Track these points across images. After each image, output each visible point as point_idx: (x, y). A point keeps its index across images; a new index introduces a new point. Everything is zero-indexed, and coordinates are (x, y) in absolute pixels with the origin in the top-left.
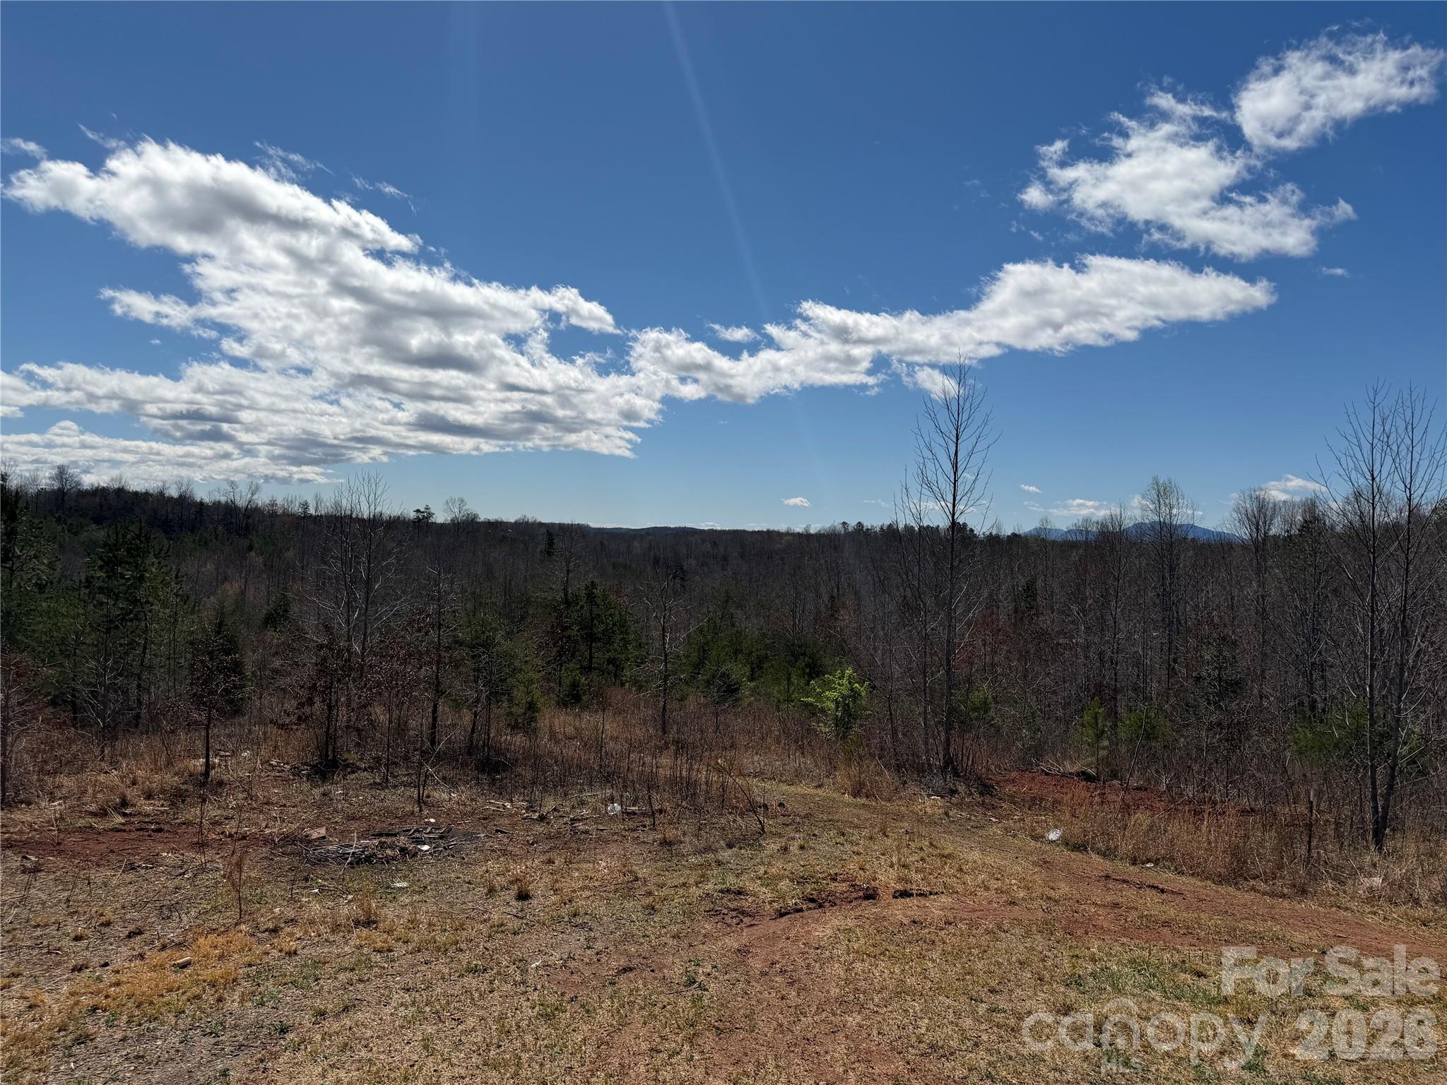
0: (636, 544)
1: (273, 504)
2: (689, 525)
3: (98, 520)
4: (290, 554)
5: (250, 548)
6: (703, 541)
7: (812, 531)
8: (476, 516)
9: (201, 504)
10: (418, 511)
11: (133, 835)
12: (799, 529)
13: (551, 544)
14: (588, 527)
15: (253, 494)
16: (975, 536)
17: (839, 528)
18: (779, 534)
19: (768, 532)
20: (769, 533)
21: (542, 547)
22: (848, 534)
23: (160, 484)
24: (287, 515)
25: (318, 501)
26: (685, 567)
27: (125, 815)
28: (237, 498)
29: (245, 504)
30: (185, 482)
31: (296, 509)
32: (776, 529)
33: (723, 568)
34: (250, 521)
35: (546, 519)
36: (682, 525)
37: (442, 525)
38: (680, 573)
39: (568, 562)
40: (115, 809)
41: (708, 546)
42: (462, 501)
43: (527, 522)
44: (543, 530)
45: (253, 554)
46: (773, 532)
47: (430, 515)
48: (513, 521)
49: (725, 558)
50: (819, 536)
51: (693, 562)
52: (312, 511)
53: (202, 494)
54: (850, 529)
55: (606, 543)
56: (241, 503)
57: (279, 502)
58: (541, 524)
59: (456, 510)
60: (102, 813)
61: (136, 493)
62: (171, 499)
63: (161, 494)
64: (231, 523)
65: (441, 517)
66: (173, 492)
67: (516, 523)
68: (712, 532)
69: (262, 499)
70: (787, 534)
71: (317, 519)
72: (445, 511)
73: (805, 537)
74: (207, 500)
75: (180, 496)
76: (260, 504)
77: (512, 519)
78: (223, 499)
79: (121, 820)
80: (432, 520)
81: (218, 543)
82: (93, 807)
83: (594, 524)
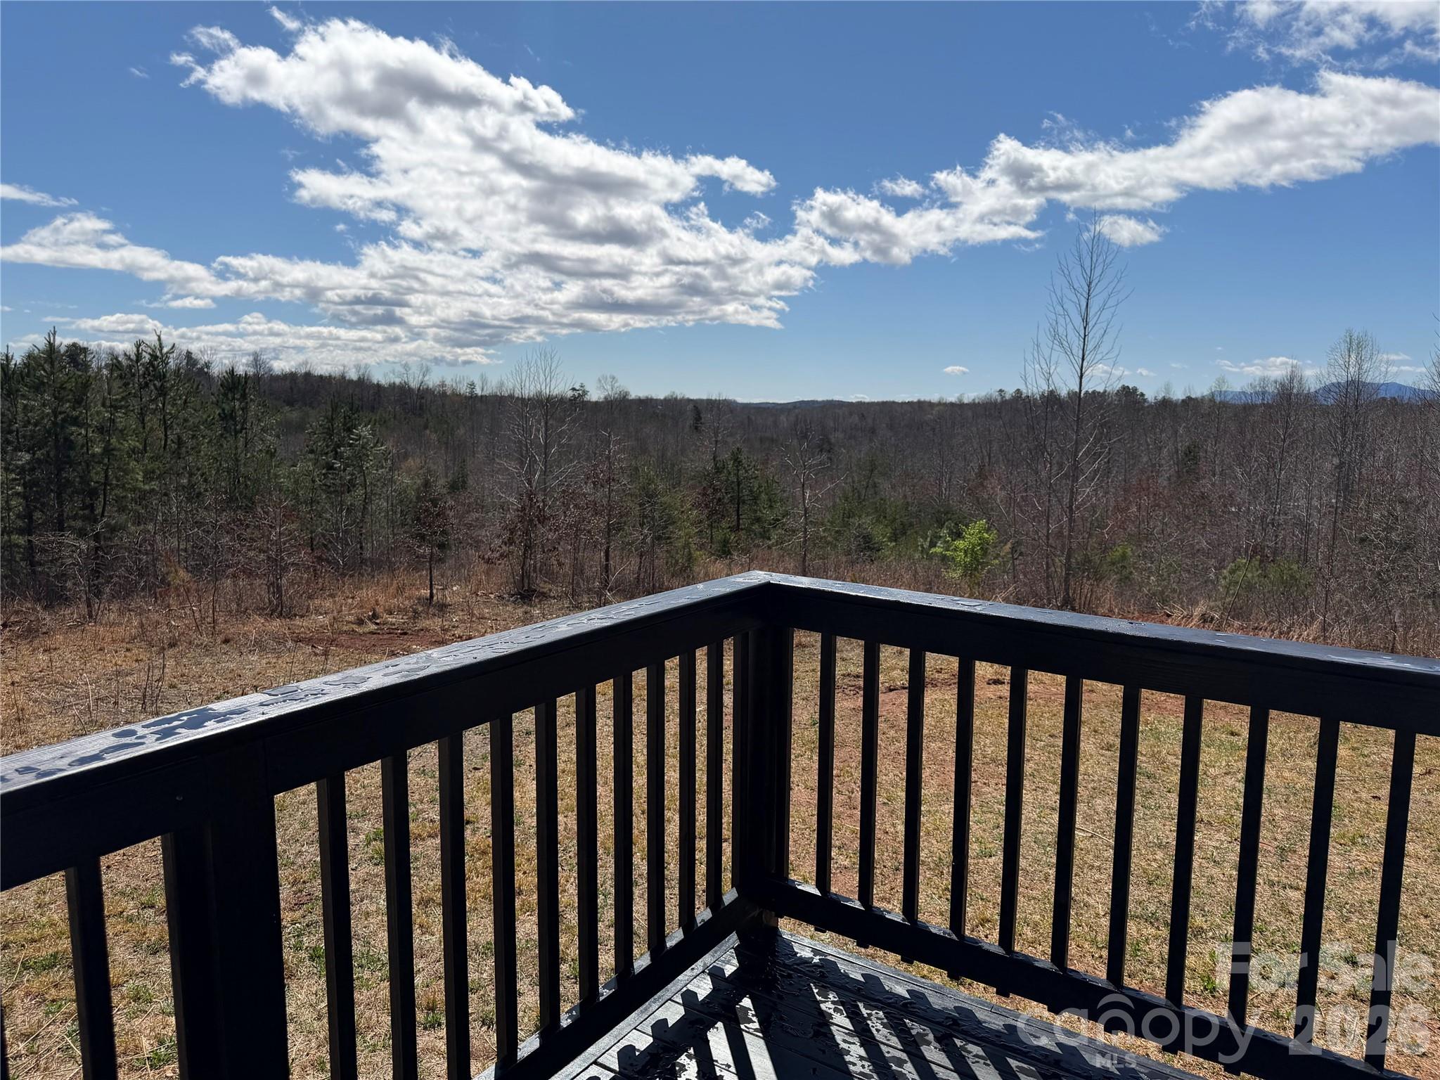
0: (783, 418)
1: (443, 385)
2: (837, 398)
3: (290, 403)
4: (461, 431)
5: (426, 427)
6: (851, 414)
7: (966, 401)
8: (627, 394)
9: (378, 386)
10: (574, 389)
11: (386, 637)
12: (952, 398)
13: (698, 418)
14: (735, 402)
15: (424, 376)
16: (1145, 400)
17: (996, 396)
18: (930, 404)
19: (919, 402)
20: (920, 404)
21: (690, 422)
22: (1005, 403)
23: (342, 368)
24: (456, 395)
25: (484, 381)
26: (833, 440)
27: (377, 624)
28: (411, 380)
29: (417, 386)
30: (363, 366)
31: (464, 389)
32: (927, 399)
33: (871, 440)
34: (423, 401)
35: (694, 395)
36: (830, 398)
37: (596, 403)
38: (825, 446)
39: (716, 434)
40: (370, 620)
41: (855, 419)
42: (614, 378)
43: (676, 399)
44: (691, 406)
45: (428, 432)
46: (924, 402)
47: (585, 393)
48: (662, 397)
49: (873, 431)
50: (973, 406)
51: (840, 435)
52: (478, 391)
53: (380, 377)
54: (1008, 397)
55: (753, 418)
56: (414, 384)
57: (448, 382)
58: (689, 401)
59: (609, 387)
60: (360, 622)
61: (321, 377)
62: (351, 381)
63: (343, 377)
64: (406, 403)
65: (595, 395)
66: (353, 375)
67: (665, 399)
68: (860, 404)
69: (433, 380)
70: (939, 404)
71: (483, 399)
72: (598, 388)
73: (959, 407)
74: (383, 382)
75: (359, 378)
76: (431, 386)
77: (661, 395)
78: (398, 381)
79: (373, 627)
80: (587, 398)
81: (396, 422)
82: (351, 618)
83: (740, 400)
